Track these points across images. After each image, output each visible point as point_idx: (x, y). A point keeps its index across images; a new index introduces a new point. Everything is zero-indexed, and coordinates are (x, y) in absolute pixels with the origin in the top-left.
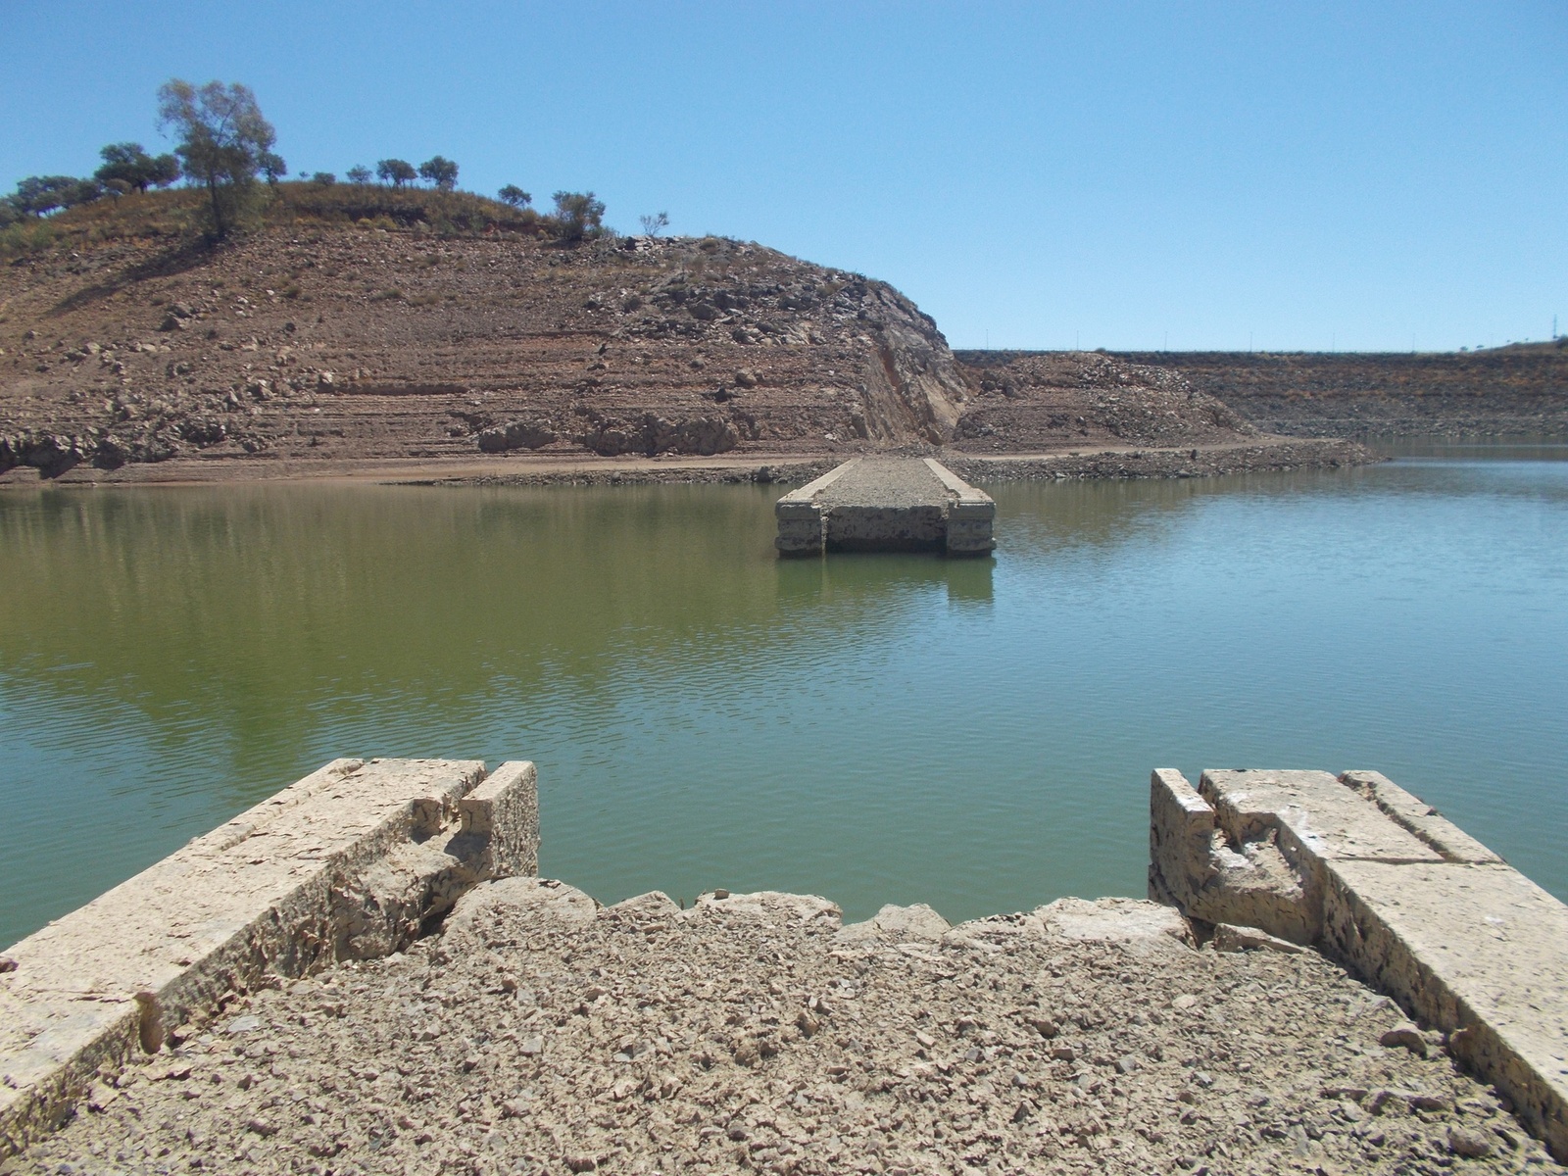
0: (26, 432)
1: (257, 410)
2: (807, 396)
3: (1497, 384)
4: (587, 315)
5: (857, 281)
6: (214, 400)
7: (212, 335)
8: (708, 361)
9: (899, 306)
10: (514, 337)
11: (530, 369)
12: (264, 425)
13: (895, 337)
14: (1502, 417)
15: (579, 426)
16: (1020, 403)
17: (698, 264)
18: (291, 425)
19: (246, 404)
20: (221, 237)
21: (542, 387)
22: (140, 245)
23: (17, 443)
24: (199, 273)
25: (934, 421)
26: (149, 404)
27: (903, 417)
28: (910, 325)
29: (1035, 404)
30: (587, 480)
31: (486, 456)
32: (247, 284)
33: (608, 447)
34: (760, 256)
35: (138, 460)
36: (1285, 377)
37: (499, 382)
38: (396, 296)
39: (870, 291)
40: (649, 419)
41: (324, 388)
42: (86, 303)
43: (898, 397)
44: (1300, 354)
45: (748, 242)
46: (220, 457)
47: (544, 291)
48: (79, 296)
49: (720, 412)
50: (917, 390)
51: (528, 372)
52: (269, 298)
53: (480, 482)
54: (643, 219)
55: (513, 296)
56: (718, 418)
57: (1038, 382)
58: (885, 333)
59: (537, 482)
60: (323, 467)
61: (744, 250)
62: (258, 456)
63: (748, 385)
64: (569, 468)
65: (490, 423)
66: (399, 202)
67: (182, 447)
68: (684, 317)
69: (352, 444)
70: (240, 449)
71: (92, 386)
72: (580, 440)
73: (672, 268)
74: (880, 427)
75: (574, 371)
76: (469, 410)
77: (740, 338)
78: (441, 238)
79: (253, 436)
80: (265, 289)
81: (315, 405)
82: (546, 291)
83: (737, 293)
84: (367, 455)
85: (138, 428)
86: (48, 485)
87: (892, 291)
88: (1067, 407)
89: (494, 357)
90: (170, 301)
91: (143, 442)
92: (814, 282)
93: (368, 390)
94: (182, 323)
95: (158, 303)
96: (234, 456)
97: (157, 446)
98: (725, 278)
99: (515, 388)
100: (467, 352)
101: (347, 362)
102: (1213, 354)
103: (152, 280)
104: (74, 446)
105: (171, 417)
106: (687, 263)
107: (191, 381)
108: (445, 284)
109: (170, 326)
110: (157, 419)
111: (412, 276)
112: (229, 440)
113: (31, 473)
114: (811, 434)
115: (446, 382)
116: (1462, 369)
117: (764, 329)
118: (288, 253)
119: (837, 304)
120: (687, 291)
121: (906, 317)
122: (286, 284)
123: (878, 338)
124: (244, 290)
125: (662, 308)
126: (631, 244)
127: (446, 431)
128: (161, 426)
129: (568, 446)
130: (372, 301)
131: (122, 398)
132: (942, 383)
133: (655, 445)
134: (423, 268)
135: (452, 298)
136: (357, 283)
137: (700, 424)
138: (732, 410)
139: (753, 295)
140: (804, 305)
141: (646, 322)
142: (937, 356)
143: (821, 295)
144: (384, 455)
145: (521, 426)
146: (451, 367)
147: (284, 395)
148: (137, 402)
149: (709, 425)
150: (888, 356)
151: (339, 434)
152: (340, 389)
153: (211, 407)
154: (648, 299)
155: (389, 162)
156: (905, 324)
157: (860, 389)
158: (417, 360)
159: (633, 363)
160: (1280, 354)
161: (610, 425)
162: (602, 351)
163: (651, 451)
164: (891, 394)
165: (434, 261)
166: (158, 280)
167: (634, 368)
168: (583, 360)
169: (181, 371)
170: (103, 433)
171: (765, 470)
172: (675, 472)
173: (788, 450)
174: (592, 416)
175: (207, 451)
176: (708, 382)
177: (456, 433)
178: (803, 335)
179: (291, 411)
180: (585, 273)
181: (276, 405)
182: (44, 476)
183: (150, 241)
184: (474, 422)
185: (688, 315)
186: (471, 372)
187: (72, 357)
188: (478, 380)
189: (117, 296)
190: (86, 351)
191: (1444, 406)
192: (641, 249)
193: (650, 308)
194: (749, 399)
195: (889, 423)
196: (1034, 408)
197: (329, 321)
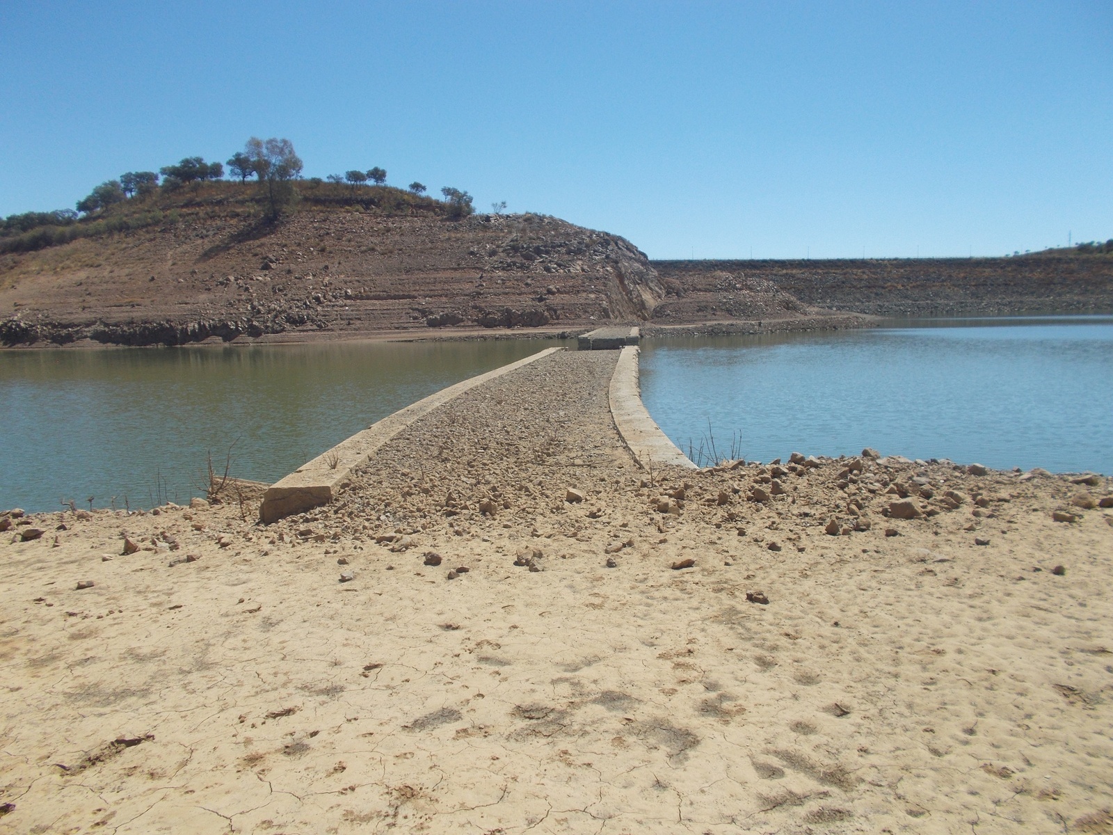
0: (213, 320)
1: (319, 308)
2: (582, 298)
3: (1024, 277)
4: (470, 258)
5: (606, 237)
6: (299, 304)
7: (289, 272)
8: (533, 282)
9: (628, 249)
10: (435, 270)
11: (446, 287)
12: (325, 316)
13: (625, 266)
14: (1027, 299)
15: (474, 314)
16: (684, 300)
17: (524, 230)
18: (337, 315)
19: (314, 306)
20: (275, 218)
21: (454, 295)
22: (232, 222)
23: (210, 325)
24: (271, 238)
25: (645, 309)
26: (269, 307)
27: (629, 307)
28: (633, 258)
29: (692, 300)
30: (484, 338)
31: (431, 329)
32: (299, 245)
33: (489, 324)
34: (555, 224)
35: (268, 333)
36: (885, 275)
37: (432, 293)
38: (373, 250)
39: (612, 242)
40: (508, 311)
41: (348, 297)
42: (217, 255)
43: (626, 297)
44: (896, 259)
45: (548, 215)
46: (307, 331)
47: (446, 245)
48: (211, 250)
49: (541, 307)
50: (636, 293)
51: (446, 288)
52: (312, 252)
53: (434, 340)
54: (493, 205)
55: (431, 248)
56: (540, 310)
57: (695, 289)
58: (619, 265)
59: (461, 339)
60: (355, 334)
61: (546, 221)
62: (324, 330)
63: (553, 293)
64: (475, 334)
65: (432, 313)
66: (360, 195)
67: (287, 326)
68: (519, 260)
69: (367, 324)
70: (315, 327)
71: (238, 297)
72: (475, 320)
73: (510, 232)
74: (617, 313)
75: (469, 288)
76: (420, 307)
77: (548, 270)
78: (388, 216)
79: (320, 321)
80: (309, 247)
81: (346, 305)
82: (448, 246)
83: (545, 247)
84: (375, 329)
85: (267, 317)
86: (227, 345)
87: (623, 240)
88: (707, 302)
89: (428, 281)
90: (262, 254)
91: (269, 324)
92: (583, 239)
93: (368, 298)
94: (273, 266)
95: (256, 255)
96: (313, 330)
97: (276, 326)
98: (539, 238)
99: (441, 296)
100: (414, 277)
101: (357, 284)
102: (839, 260)
103: (249, 242)
104: (237, 326)
105: (280, 312)
106: (518, 231)
107: (285, 295)
108: (396, 242)
109: (266, 267)
110: (274, 313)
111: (379, 239)
112: (309, 323)
113: (219, 339)
114: (584, 317)
115: (406, 293)
116: (1002, 268)
117: (559, 265)
118: (314, 228)
119: (595, 251)
120: (520, 245)
121: (631, 255)
122: (318, 244)
123: (616, 268)
124: (298, 248)
125: (508, 254)
126: (488, 219)
127: (410, 317)
128: (276, 316)
129: (470, 323)
130: (362, 252)
131: (256, 303)
132: (650, 289)
133: (511, 322)
134: (383, 234)
135: (400, 250)
136: (353, 243)
137: (532, 312)
138: (546, 306)
139: (553, 247)
140: (579, 252)
141: (501, 262)
142: (648, 275)
143: (587, 246)
144: (383, 329)
145: (447, 315)
146: (407, 286)
147: (330, 301)
148: (263, 305)
149: (536, 313)
150: (621, 277)
151: (359, 319)
152: (355, 298)
153: (298, 307)
154: (501, 250)
155: (352, 172)
156: (631, 258)
157: (606, 295)
158: (390, 282)
159: (497, 283)
160: (883, 260)
161: (489, 313)
162: (481, 277)
163: (509, 326)
164: (622, 296)
165: (388, 230)
166: (251, 242)
167: (498, 286)
168: (472, 282)
169: (280, 290)
170: (249, 320)
171: (563, 333)
172: (523, 334)
173: (573, 324)
174: (481, 310)
175: (300, 328)
176: (534, 292)
177: (415, 318)
178: (578, 268)
179: (335, 309)
180: (466, 235)
181: (327, 306)
182: (225, 341)
183: (236, 220)
184: (424, 313)
185: (521, 258)
186: (418, 288)
187: (222, 283)
188: (422, 292)
189: (231, 251)
190: (228, 280)
191: (989, 292)
192: (493, 221)
193: (502, 254)
194: (554, 300)
195: (621, 311)
196: (691, 303)
197: (344, 264)
